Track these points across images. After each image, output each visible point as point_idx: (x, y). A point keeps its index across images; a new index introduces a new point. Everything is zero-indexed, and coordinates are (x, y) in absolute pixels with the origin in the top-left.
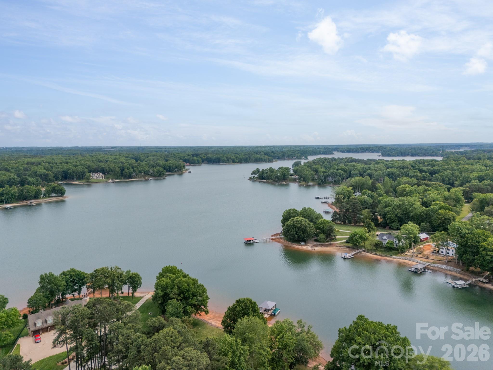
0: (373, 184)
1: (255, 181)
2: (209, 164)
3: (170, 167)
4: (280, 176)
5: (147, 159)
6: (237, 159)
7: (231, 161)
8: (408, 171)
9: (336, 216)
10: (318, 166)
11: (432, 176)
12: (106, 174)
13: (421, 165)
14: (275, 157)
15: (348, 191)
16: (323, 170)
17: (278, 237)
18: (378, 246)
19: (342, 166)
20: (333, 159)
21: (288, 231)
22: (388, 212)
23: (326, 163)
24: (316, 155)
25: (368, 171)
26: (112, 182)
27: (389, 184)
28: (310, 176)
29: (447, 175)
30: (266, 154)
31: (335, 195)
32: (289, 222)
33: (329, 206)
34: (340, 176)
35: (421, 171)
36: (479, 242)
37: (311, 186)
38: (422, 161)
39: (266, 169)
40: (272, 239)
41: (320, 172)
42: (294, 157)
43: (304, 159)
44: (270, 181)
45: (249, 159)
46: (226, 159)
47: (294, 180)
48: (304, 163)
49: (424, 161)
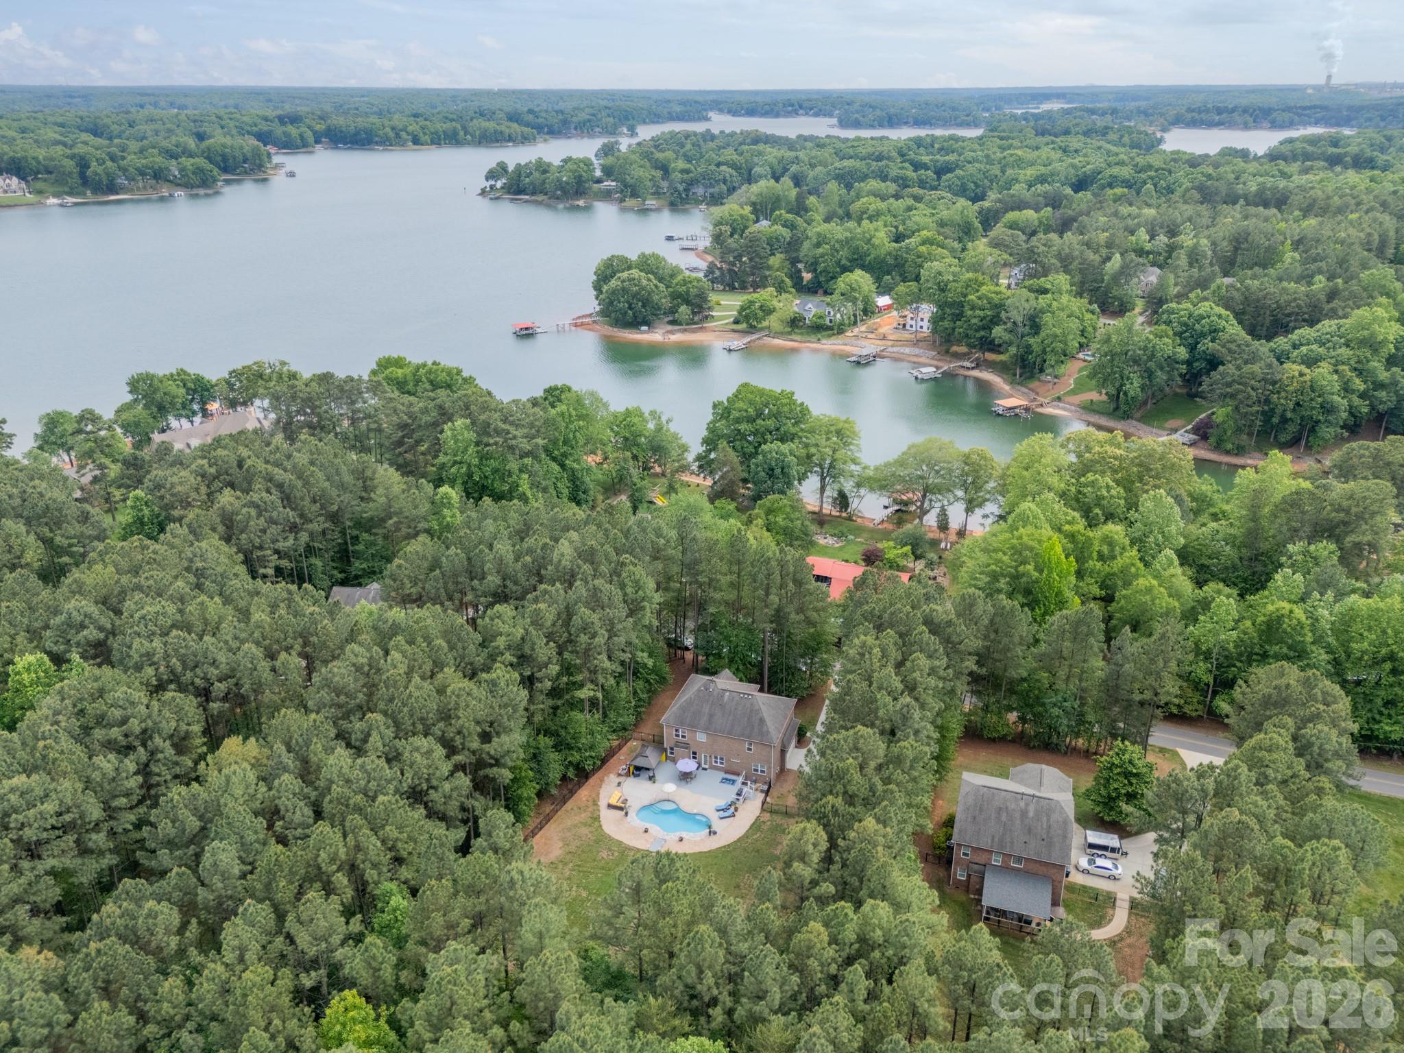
0: (800, 199)
1: (497, 198)
2: (337, 148)
3: (224, 157)
4: (567, 183)
5: (132, 131)
6: (425, 134)
7: (407, 140)
8: (887, 166)
9: (712, 272)
10: (669, 154)
11: (939, 179)
12: (29, 178)
13: (922, 150)
14: (539, 128)
15: (742, 216)
16: (681, 164)
17: (588, 320)
18: (795, 323)
19: (729, 154)
20: (708, 136)
21: (611, 303)
22: (822, 256)
23: (688, 146)
24: (658, 122)
25: (794, 168)
26: (61, 205)
27: (837, 198)
28: (649, 184)
29: (971, 175)
30: (513, 117)
31: (711, 228)
32: (613, 283)
33: (698, 256)
34: (725, 182)
35: (917, 166)
36: (965, 296)
37: (651, 210)
38: (929, 140)
39: (526, 164)
40: (576, 325)
41: (674, 170)
42: (597, 130)
43: (627, 136)
44: (540, 198)
45: (462, 133)
46: (391, 134)
47: (607, 195)
48: (630, 146)
49: (934, 139)
